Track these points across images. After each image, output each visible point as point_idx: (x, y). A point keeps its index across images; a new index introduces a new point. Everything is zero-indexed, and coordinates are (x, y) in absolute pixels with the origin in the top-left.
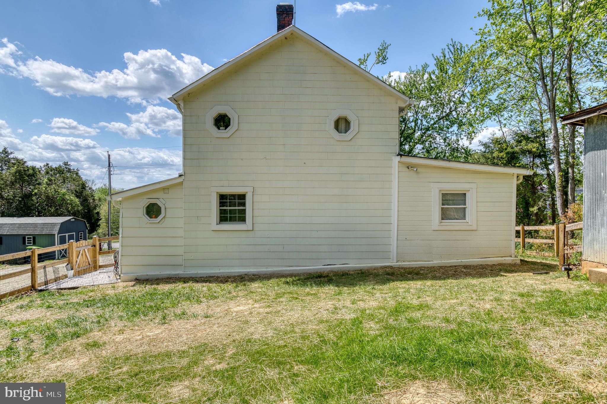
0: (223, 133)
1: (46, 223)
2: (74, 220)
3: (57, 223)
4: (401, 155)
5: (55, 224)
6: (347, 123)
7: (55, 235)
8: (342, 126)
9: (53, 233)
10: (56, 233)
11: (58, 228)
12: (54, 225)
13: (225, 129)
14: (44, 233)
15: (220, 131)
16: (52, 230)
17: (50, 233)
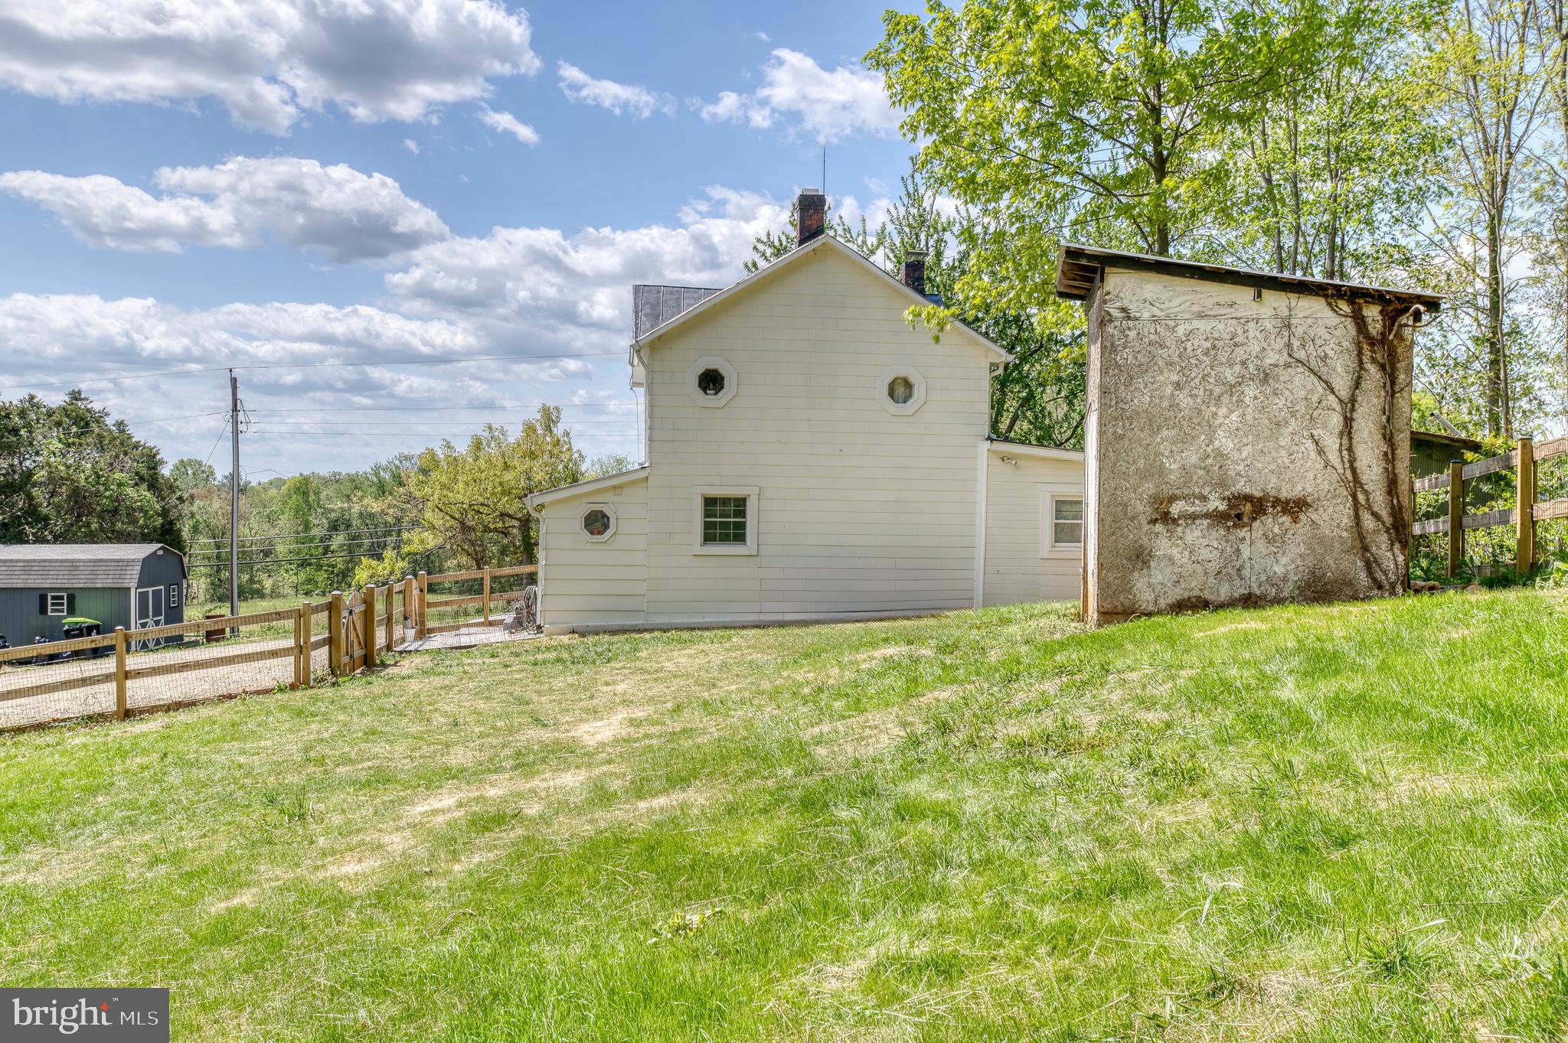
0: (711, 400)
1: (101, 560)
2: (161, 553)
3: (133, 560)
4: (992, 440)
5: (128, 561)
6: (908, 385)
7: (129, 589)
8: (900, 390)
9: (126, 585)
10: (132, 583)
11: (135, 572)
12: (123, 564)
13: (716, 394)
14: (99, 586)
15: (708, 397)
16: (121, 576)
17: (115, 586)
